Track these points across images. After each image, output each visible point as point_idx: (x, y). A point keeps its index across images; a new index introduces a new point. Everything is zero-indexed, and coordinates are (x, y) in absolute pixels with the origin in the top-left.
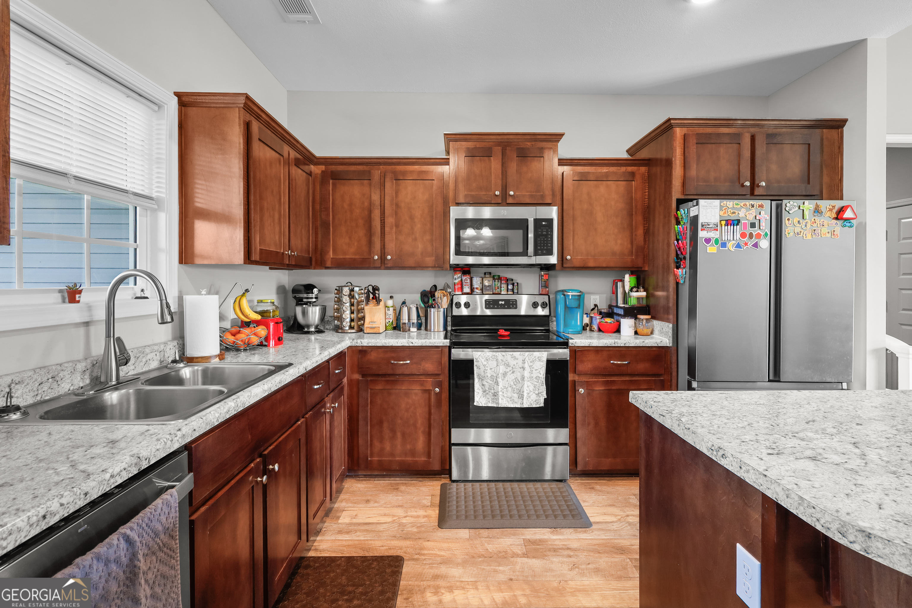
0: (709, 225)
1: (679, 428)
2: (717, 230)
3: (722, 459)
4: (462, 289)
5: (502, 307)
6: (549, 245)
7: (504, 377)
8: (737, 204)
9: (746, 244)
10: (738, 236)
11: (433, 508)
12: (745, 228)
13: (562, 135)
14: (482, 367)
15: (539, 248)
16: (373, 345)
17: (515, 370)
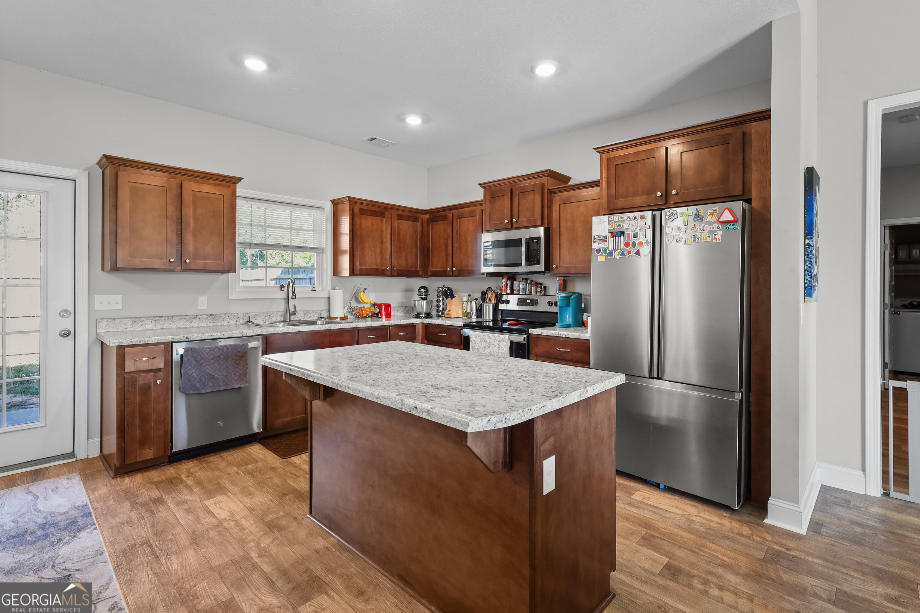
0: (599, 237)
2: (606, 241)
4: (506, 290)
5: (528, 304)
6: (538, 257)
7: (484, 350)
8: (622, 218)
9: (629, 252)
10: (622, 245)
12: (629, 238)
14: (473, 341)
15: (532, 259)
16: (431, 323)
17: (490, 346)
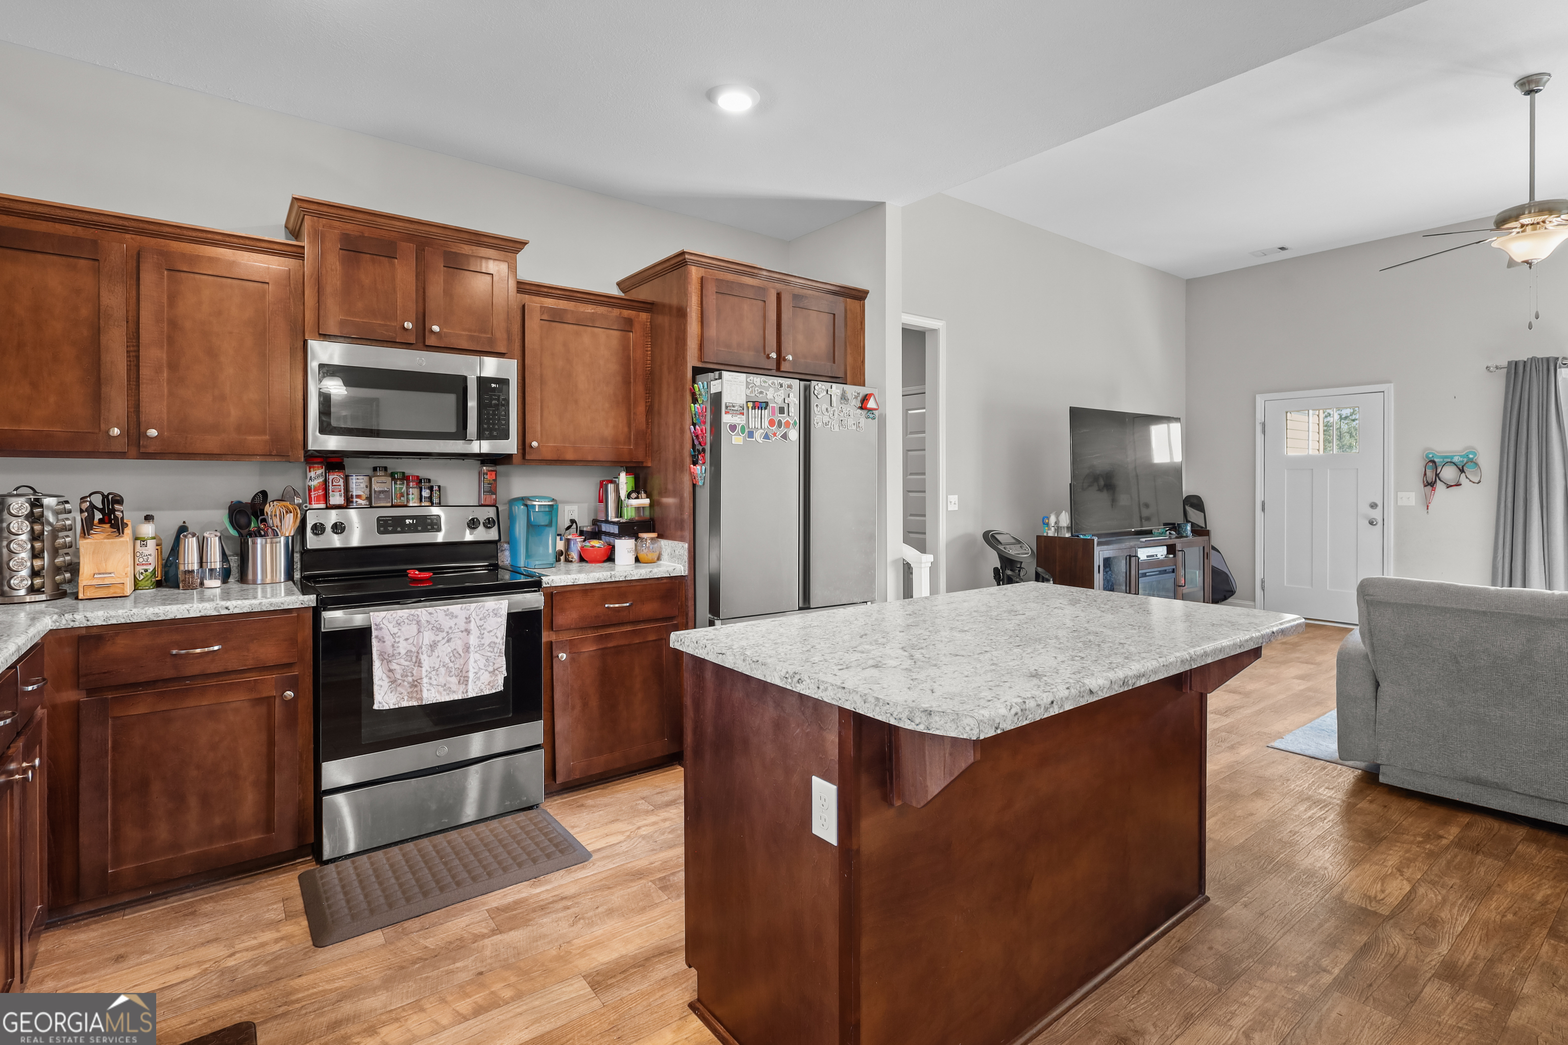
0: (734, 407)
1: (744, 664)
2: (743, 414)
3: (798, 685)
4: (326, 497)
5: (413, 529)
6: (503, 422)
7: (433, 651)
8: (765, 382)
9: (775, 434)
10: (766, 423)
11: (294, 920)
12: (773, 414)
13: (524, 243)
14: (389, 640)
15: (485, 426)
17: (452, 636)
